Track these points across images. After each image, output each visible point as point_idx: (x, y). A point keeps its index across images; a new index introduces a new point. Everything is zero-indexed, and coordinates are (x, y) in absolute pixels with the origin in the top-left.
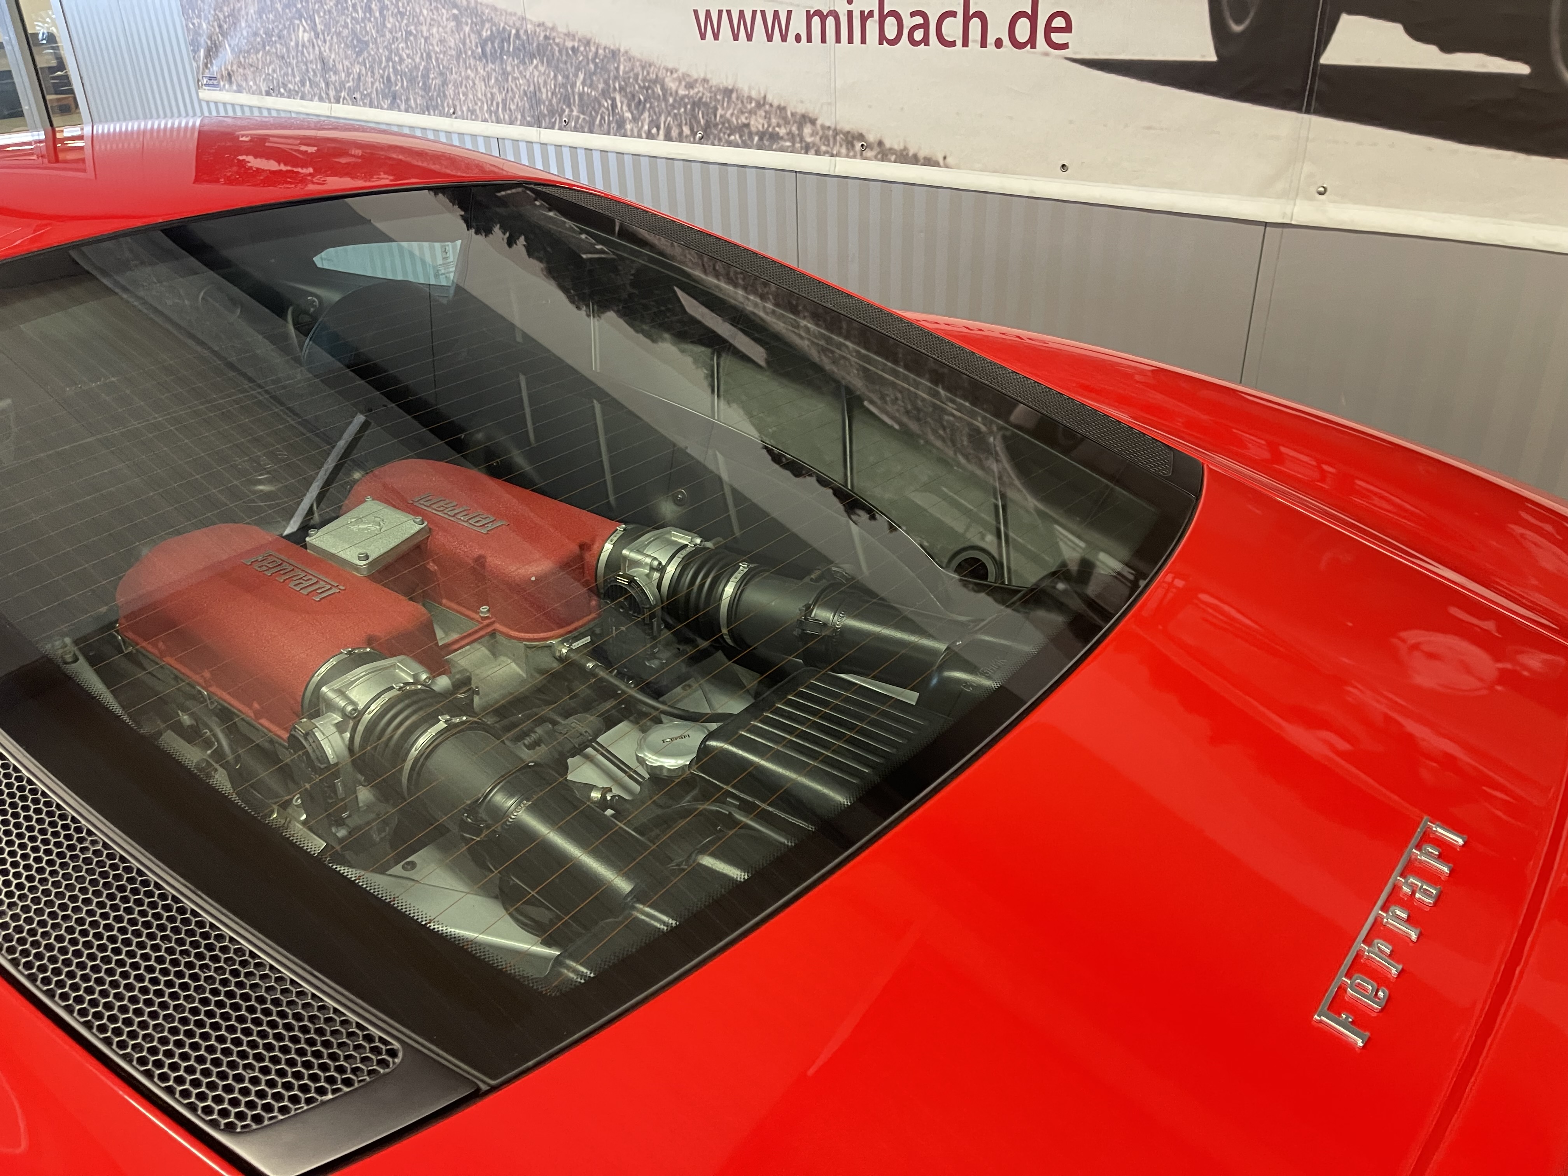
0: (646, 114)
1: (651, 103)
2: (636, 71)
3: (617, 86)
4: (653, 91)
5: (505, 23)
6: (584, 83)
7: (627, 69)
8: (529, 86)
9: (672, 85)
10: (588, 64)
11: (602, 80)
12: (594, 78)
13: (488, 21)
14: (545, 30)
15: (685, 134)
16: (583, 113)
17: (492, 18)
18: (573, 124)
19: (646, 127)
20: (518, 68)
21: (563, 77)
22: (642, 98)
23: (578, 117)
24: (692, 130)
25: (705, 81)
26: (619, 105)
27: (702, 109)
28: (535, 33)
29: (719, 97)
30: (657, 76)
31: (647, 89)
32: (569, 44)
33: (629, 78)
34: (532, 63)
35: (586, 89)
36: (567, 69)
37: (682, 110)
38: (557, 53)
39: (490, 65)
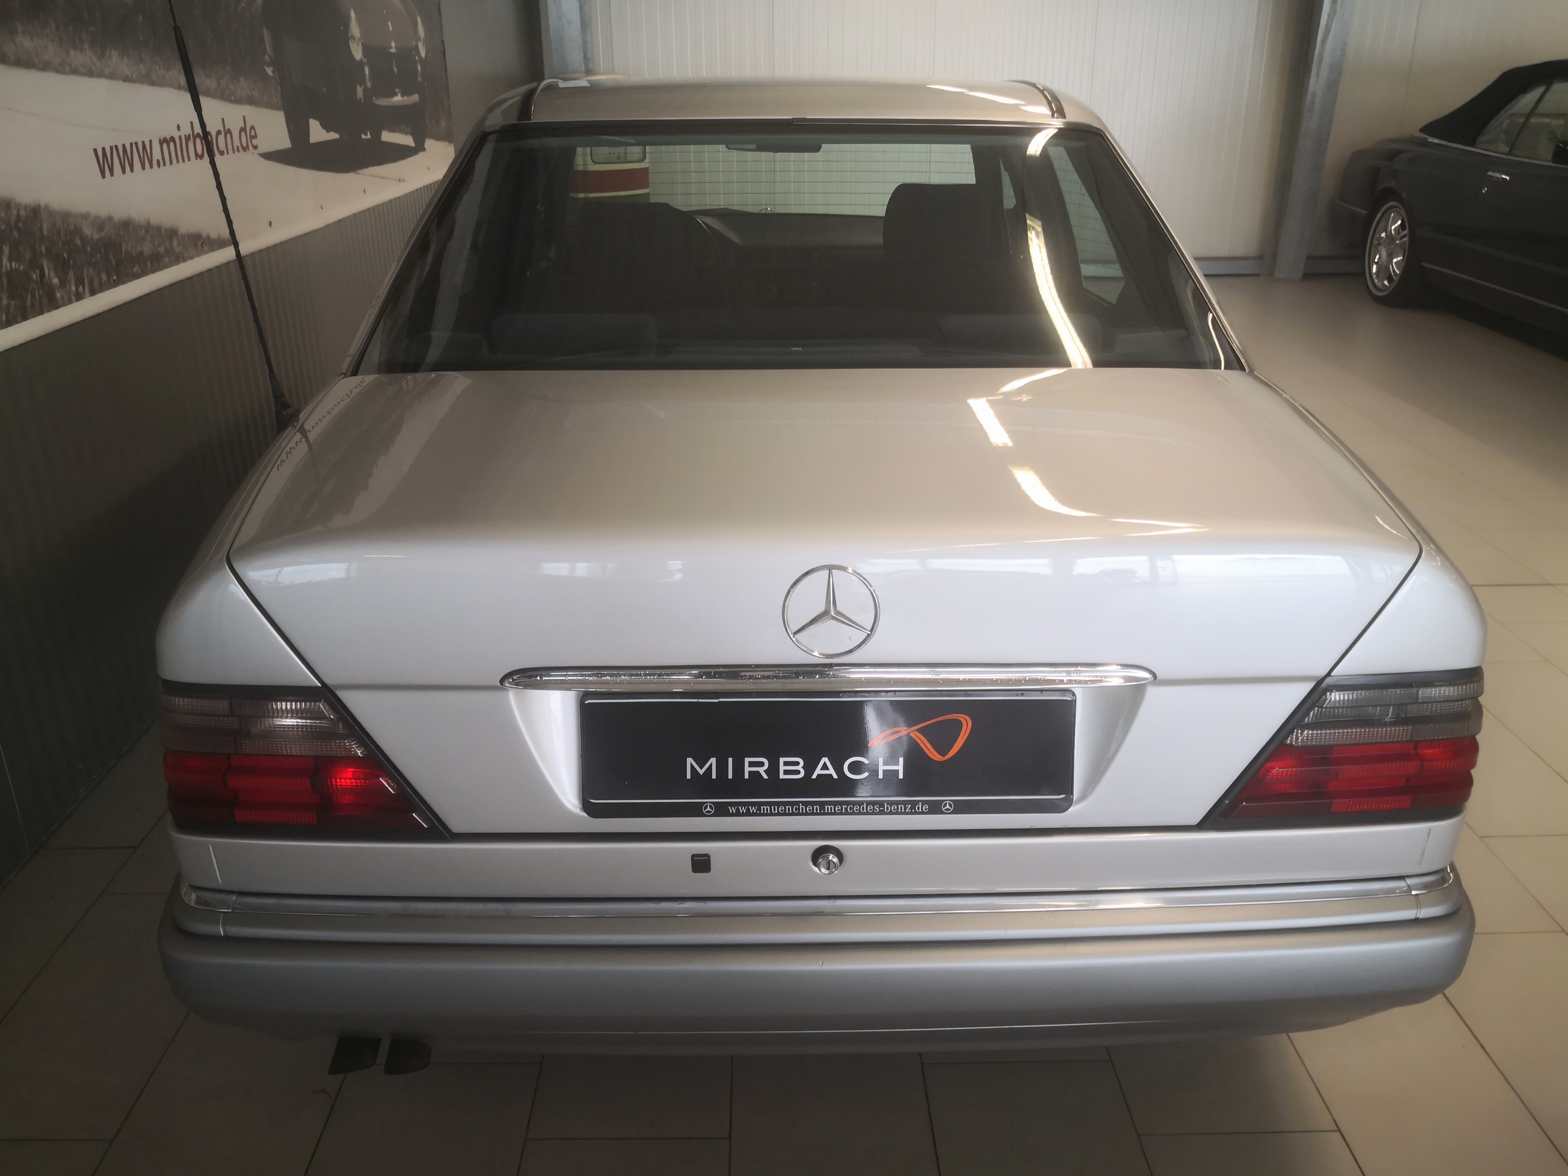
0: (71, 273)
1: (74, 259)
2: (57, 225)
3: (43, 249)
4: (74, 244)
6: (10, 258)
7: (50, 226)
9: (87, 231)
10: (11, 231)
11: (27, 248)
12: (20, 248)
15: (103, 282)
16: (13, 297)
19: (74, 288)
22: (66, 255)
24: (108, 275)
25: (110, 218)
26: (46, 272)
27: (112, 248)
29: (121, 232)
30: (75, 225)
31: (69, 244)
33: (52, 237)
35: (13, 264)
37: (99, 256)
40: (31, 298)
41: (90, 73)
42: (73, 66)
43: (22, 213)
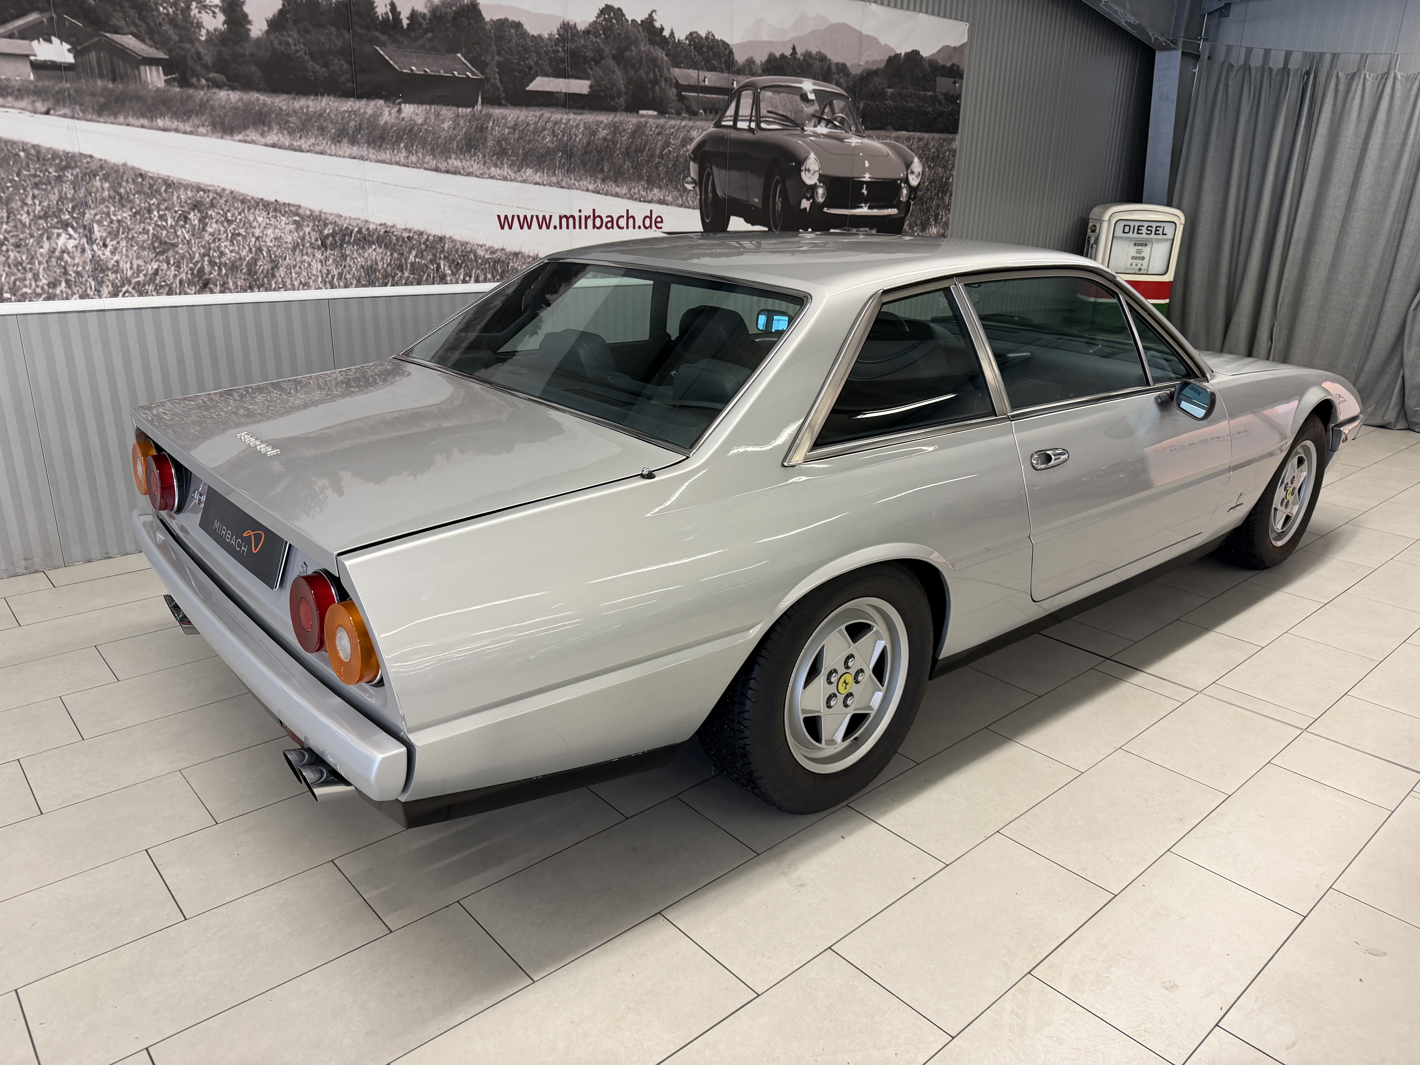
0: (462, 270)
1: (466, 264)
2: (457, 247)
3: (442, 256)
4: (468, 257)
5: (349, 224)
6: (416, 257)
7: (450, 246)
8: (367, 262)
9: (481, 253)
10: (420, 245)
11: (430, 254)
12: (425, 253)
13: (331, 224)
14: (387, 227)
16: (413, 274)
17: (335, 222)
18: (404, 281)
19: (462, 277)
20: (357, 252)
21: (398, 254)
22: (460, 261)
23: (409, 277)
24: (493, 275)
25: (503, 249)
26: (442, 267)
27: (500, 264)
28: (376, 230)
29: (510, 257)
30: (471, 248)
31: (464, 257)
32: (406, 235)
33: (452, 251)
34: (371, 247)
35: (417, 260)
36: (402, 250)
37: (487, 265)
38: (394, 241)
39: (329, 251)
40: (427, 277)
41: (505, 179)
42: (492, 175)
43: (431, 238)
